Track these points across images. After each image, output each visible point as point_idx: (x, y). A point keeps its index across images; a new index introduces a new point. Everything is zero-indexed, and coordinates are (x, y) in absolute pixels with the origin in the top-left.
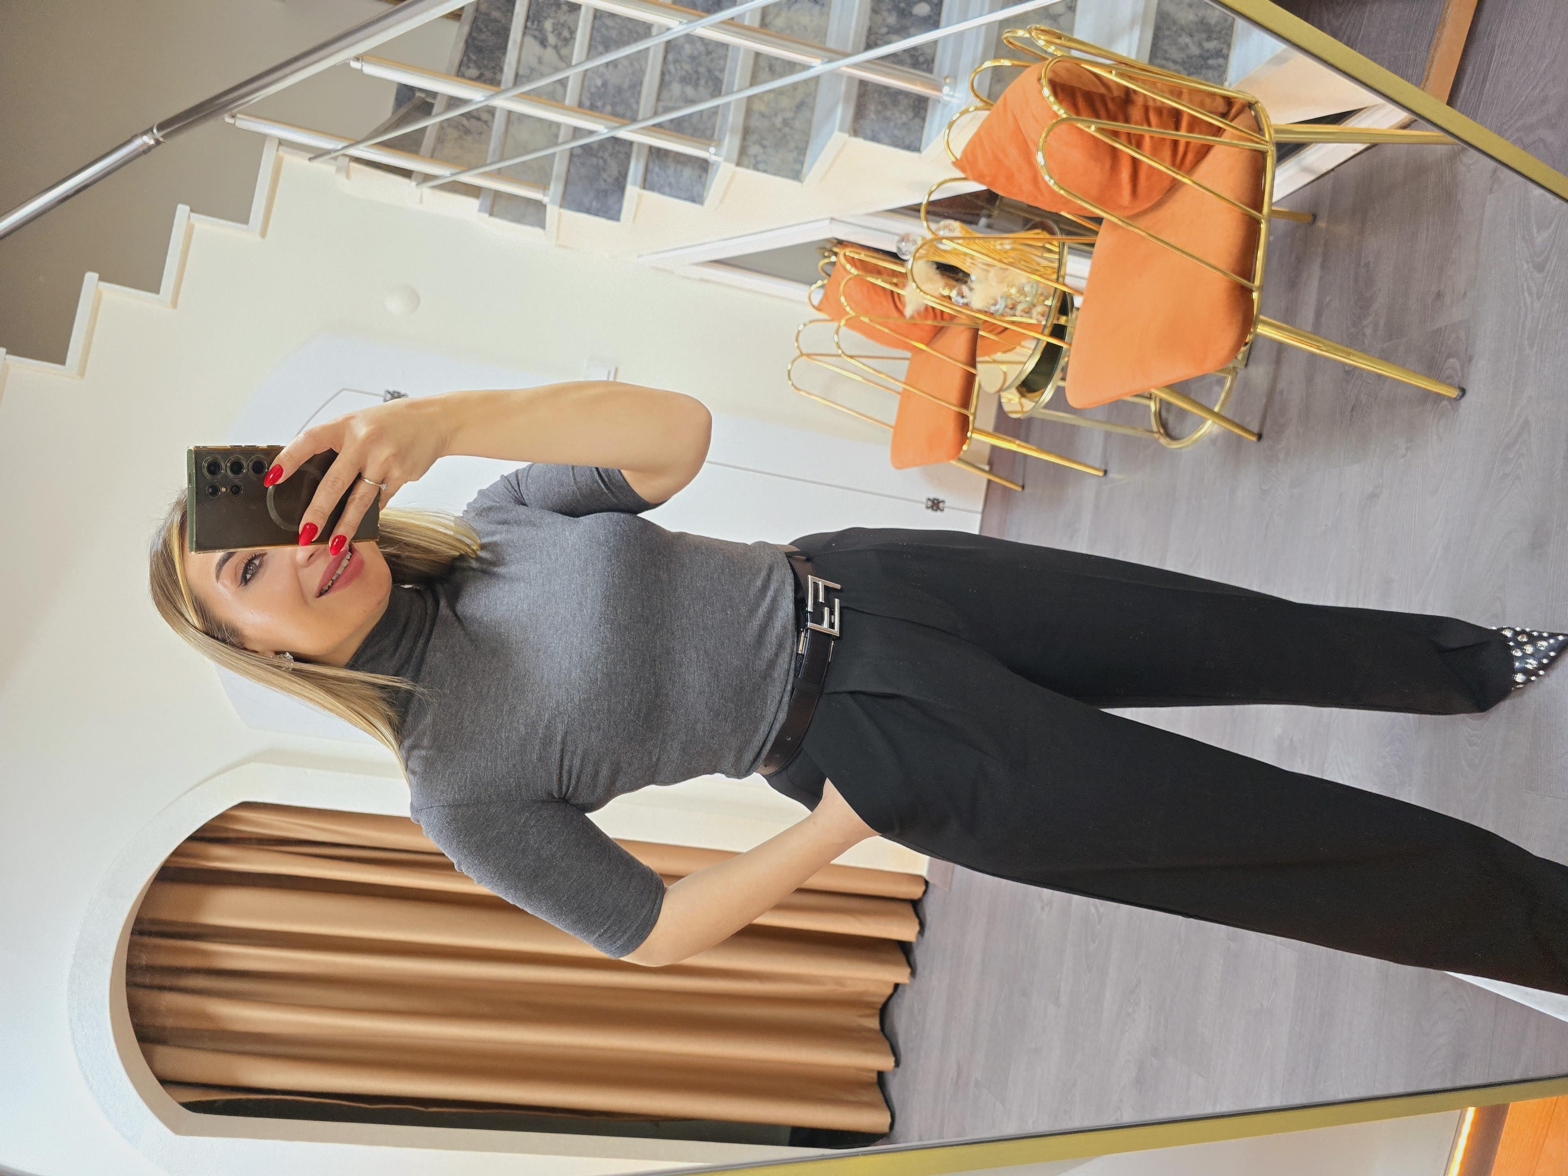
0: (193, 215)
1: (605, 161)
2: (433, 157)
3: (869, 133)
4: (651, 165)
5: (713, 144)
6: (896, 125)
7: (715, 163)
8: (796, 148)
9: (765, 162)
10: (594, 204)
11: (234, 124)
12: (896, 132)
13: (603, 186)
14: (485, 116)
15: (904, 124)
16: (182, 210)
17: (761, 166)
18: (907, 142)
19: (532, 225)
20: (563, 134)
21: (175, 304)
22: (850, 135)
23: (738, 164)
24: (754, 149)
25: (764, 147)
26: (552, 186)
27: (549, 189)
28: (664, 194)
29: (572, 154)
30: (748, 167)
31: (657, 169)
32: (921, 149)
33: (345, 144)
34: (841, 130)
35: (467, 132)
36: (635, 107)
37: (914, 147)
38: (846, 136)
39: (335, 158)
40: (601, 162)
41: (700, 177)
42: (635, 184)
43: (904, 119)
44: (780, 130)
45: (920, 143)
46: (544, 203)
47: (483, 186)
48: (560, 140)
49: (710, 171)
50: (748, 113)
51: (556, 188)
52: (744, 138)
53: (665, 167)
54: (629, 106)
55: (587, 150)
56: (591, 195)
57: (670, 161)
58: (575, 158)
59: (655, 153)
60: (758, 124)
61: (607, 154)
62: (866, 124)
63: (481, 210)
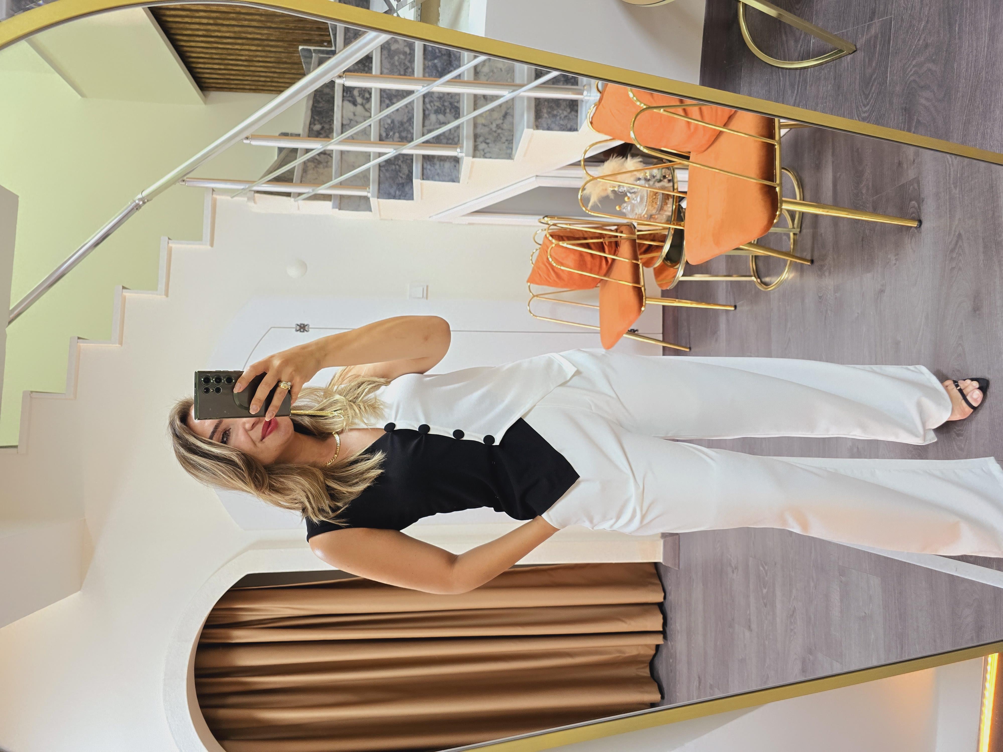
0: (170, 241)
1: (400, 166)
2: (302, 182)
3: (545, 126)
4: (425, 165)
5: (459, 146)
6: (560, 118)
7: (461, 158)
8: (507, 140)
9: (490, 152)
10: (397, 192)
12: (562, 122)
13: (400, 181)
14: (328, 152)
15: (566, 116)
16: (164, 240)
17: (487, 155)
18: (569, 126)
19: (364, 210)
20: (372, 157)
21: (167, 295)
22: (534, 130)
23: (474, 156)
24: (482, 146)
25: (488, 144)
27: (369, 188)
28: (435, 180)
29: (380, 166)
30: (480, 157)
31: (429, 167)
32: (578, 129)
33: (249, 185)
34: (528, 127)
35: (319, 162)
36: (412, 131)
37: (574, 129)
38: (532, 130)
39: (245, 194)
40: (397, 167)
41: (455, 166)
42: (417, 178)
44: (495, 132)
45: (577, 126)
46: (368, 197)
47: (331, 194)
48: (371, 160)
49: (460, 161)
50: (475, 126)
51: (373, 187)
52: (475, 141)
53: (433, 165)
54: (408, 131)
55: (388, 162)
56: (395, 187)
57: (436, 161)
58: (382, 169)
59: (426, 158)
60: (482, 131)
61: (400, 161)
62: (543, 121)
63: (333, 208)
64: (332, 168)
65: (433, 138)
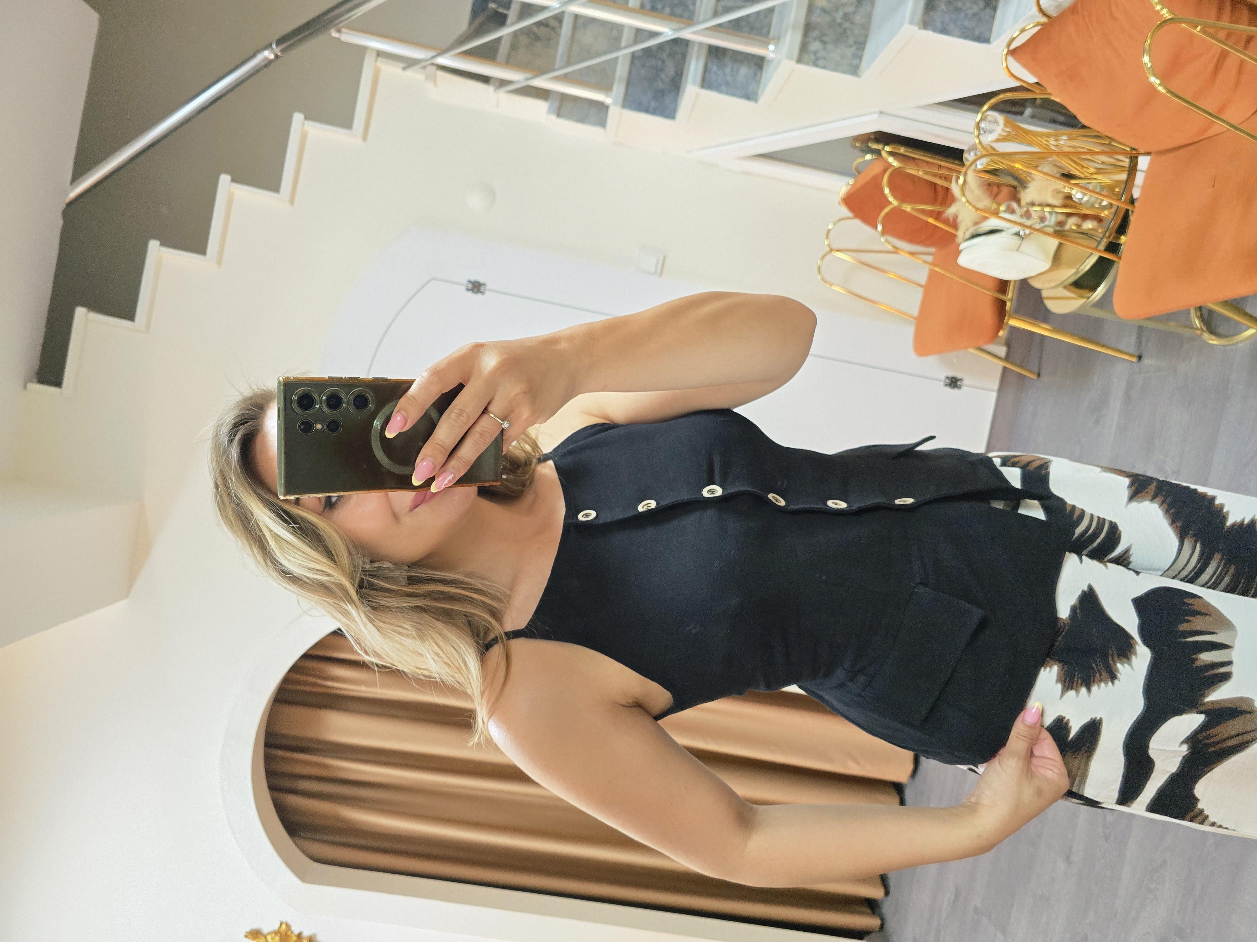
0: (306, 122)
1: (663, 62)
2: (509, 63)
3: (939, 25)
4: (709, 65)
5: (773, 42)
6: (966, 15)
7: (773, 59)
8: (855, 42)
9: (825, 58)
10: (652, 103)
11: (339, 39)
12: (966, 23)
13: (660, 85)
14: (553, 23)
15: (975, 14)
16: (298, 118)
17: (821, 62)
18: (977, 33)
19: (594, 124)
20: (626, 37)
21: (292, 202)
22: (920, 28)
23: (799, 61)
24: (815, 46)
25: (824, 43)
26: (615, 88)
27: (611, 90)
28: (721, 92)
29: (633, 56)
30: (807, 64)
31: (715, 69)
32: (990, 40)
33: (433, 53)
34: (911, 23)
35: (537, 38)
36: (691, 7)
37: (984, 39)
38: (915, 29)
39: (424, 67)
40: (660, 63)
41: (755, 75)
42: (694, 83)
44: (840, 25)
45: (990, 34)
46: (606, 104)
47: (552, 89)
48: (623, 43)
49: (765, 68)
50: (811, 9)
51: (619, 88)
52: (805, 35)
53: (722, 64)
54: (686, 7)
55: (647, 52)
56: (650, 95)
57: (727, 60)
58: (637, 61)
59: (714, 51)
60: (819, 20)
61: (664, 55)
62: (937, 16)
63: (549, 112)
64: (557, 51)
65: (730, 22)
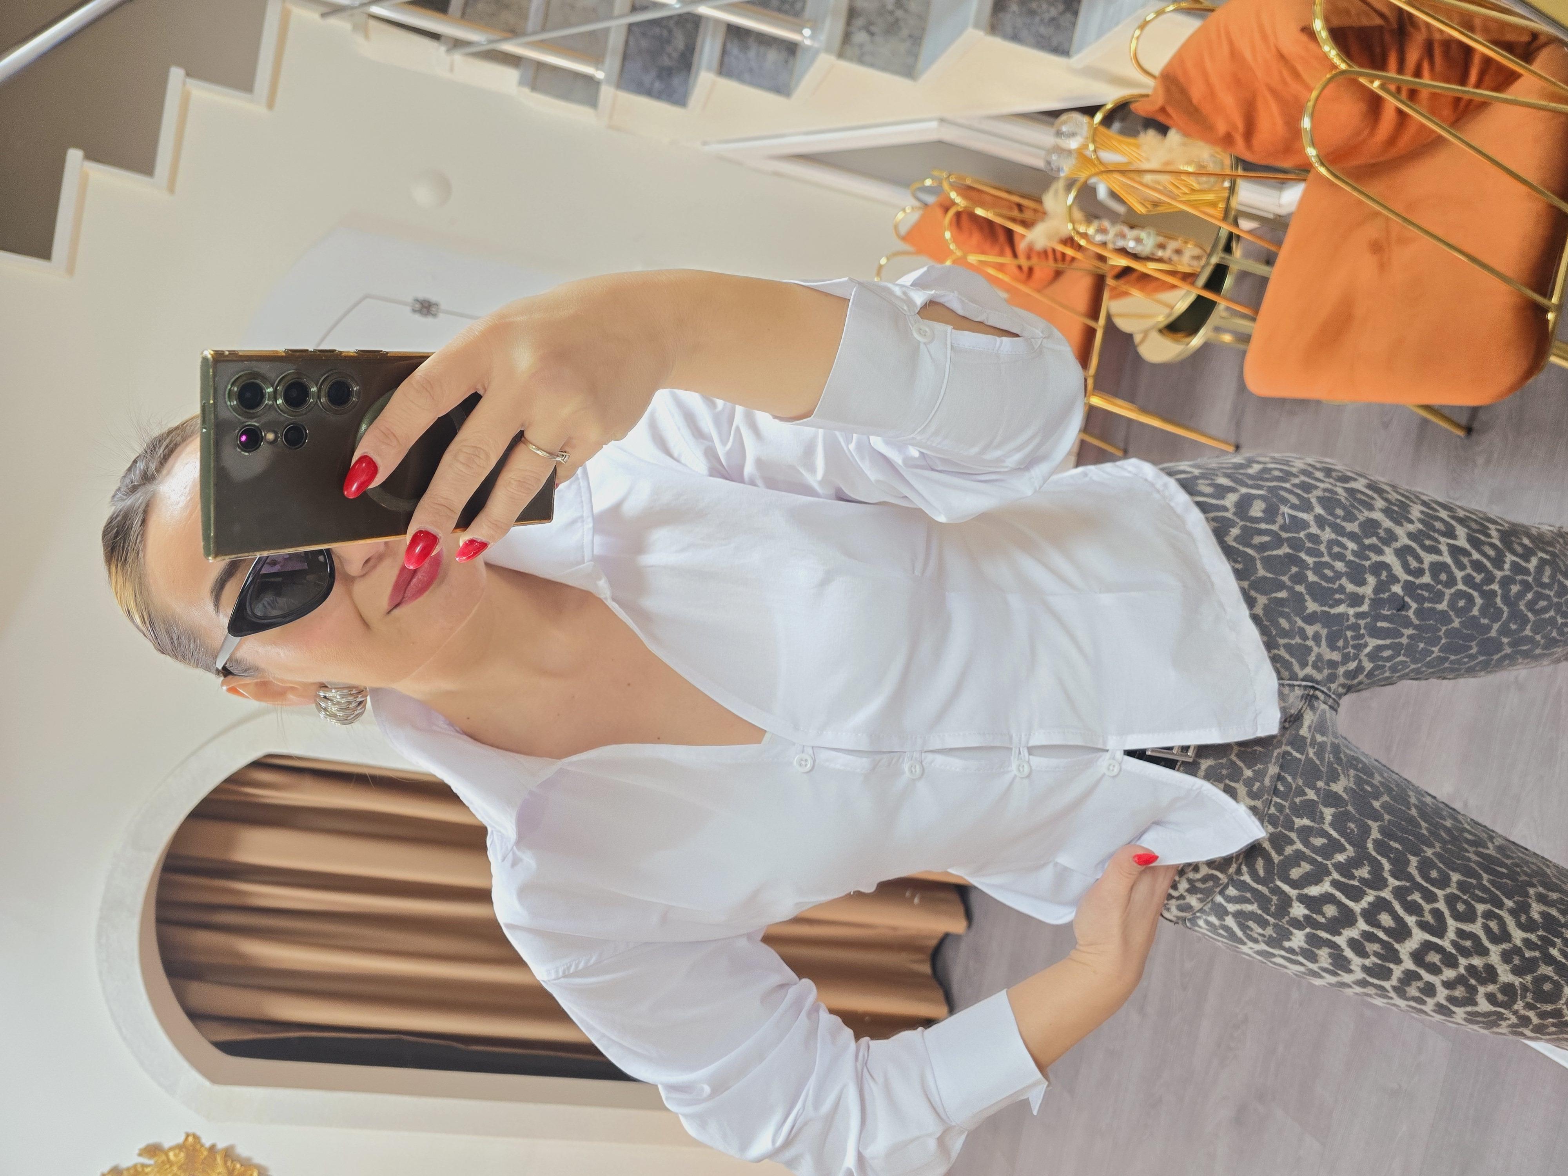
0: (188, 80)
1: (670, 31)
2: (465, 16)
3: (1009, 30)
4: (729, 45)
5: (808, 24)
6: (1042, 20)
7: (808, 48)
8: (910, 36)
9: (872, 54)
10: (657, 85)
12: (1042, 30)
13: (666, 61)
15: (1053, 19)
16: (176, 74)
17: (867, 59)
18: (1055, 42)
19: (582, 103)
21: (172, 190)
22: (987, 33)
23: (841, 55)
24: (860, 37)
25: (872, 34)
26: (608, 61)
27: (603, 62)
28: (743, 82)
29: (631, 27)
30: (851, 60)
31: (735, 52)
32: (1073, 50)
34: (975, 25)
37: (1063, 50)
38: (981, 33)
39: (352, 16)
41: (787, 62)
42: (709, 69)
43: (1053, 12)
44: (891, 13)
45: (1071, 44)
46: (597, 80)
47: (527, 57)
49: (799, 53)
51: (612, 62)
52: (849, 23)
53: (745, 48)
56: (653, 73)
57: (751, 42)
58: (635, 34)
59: (735, 32)
62: (1007, 19)
63: (520, 83)
